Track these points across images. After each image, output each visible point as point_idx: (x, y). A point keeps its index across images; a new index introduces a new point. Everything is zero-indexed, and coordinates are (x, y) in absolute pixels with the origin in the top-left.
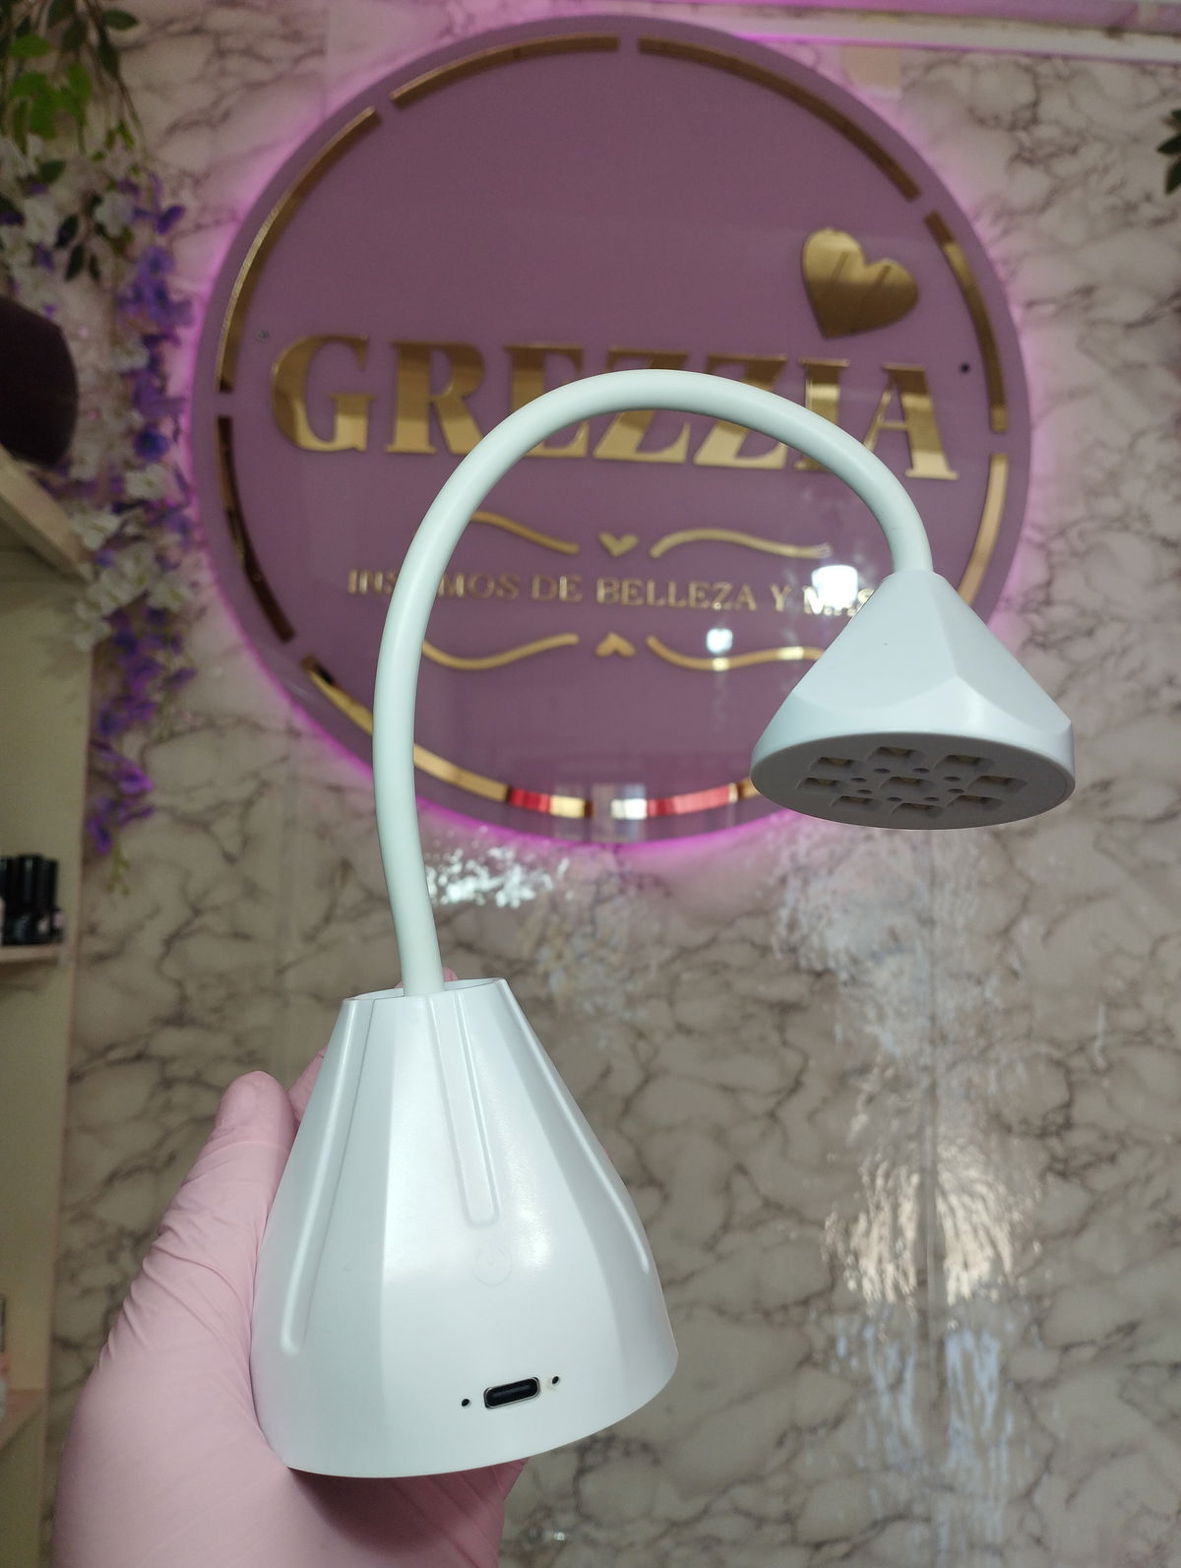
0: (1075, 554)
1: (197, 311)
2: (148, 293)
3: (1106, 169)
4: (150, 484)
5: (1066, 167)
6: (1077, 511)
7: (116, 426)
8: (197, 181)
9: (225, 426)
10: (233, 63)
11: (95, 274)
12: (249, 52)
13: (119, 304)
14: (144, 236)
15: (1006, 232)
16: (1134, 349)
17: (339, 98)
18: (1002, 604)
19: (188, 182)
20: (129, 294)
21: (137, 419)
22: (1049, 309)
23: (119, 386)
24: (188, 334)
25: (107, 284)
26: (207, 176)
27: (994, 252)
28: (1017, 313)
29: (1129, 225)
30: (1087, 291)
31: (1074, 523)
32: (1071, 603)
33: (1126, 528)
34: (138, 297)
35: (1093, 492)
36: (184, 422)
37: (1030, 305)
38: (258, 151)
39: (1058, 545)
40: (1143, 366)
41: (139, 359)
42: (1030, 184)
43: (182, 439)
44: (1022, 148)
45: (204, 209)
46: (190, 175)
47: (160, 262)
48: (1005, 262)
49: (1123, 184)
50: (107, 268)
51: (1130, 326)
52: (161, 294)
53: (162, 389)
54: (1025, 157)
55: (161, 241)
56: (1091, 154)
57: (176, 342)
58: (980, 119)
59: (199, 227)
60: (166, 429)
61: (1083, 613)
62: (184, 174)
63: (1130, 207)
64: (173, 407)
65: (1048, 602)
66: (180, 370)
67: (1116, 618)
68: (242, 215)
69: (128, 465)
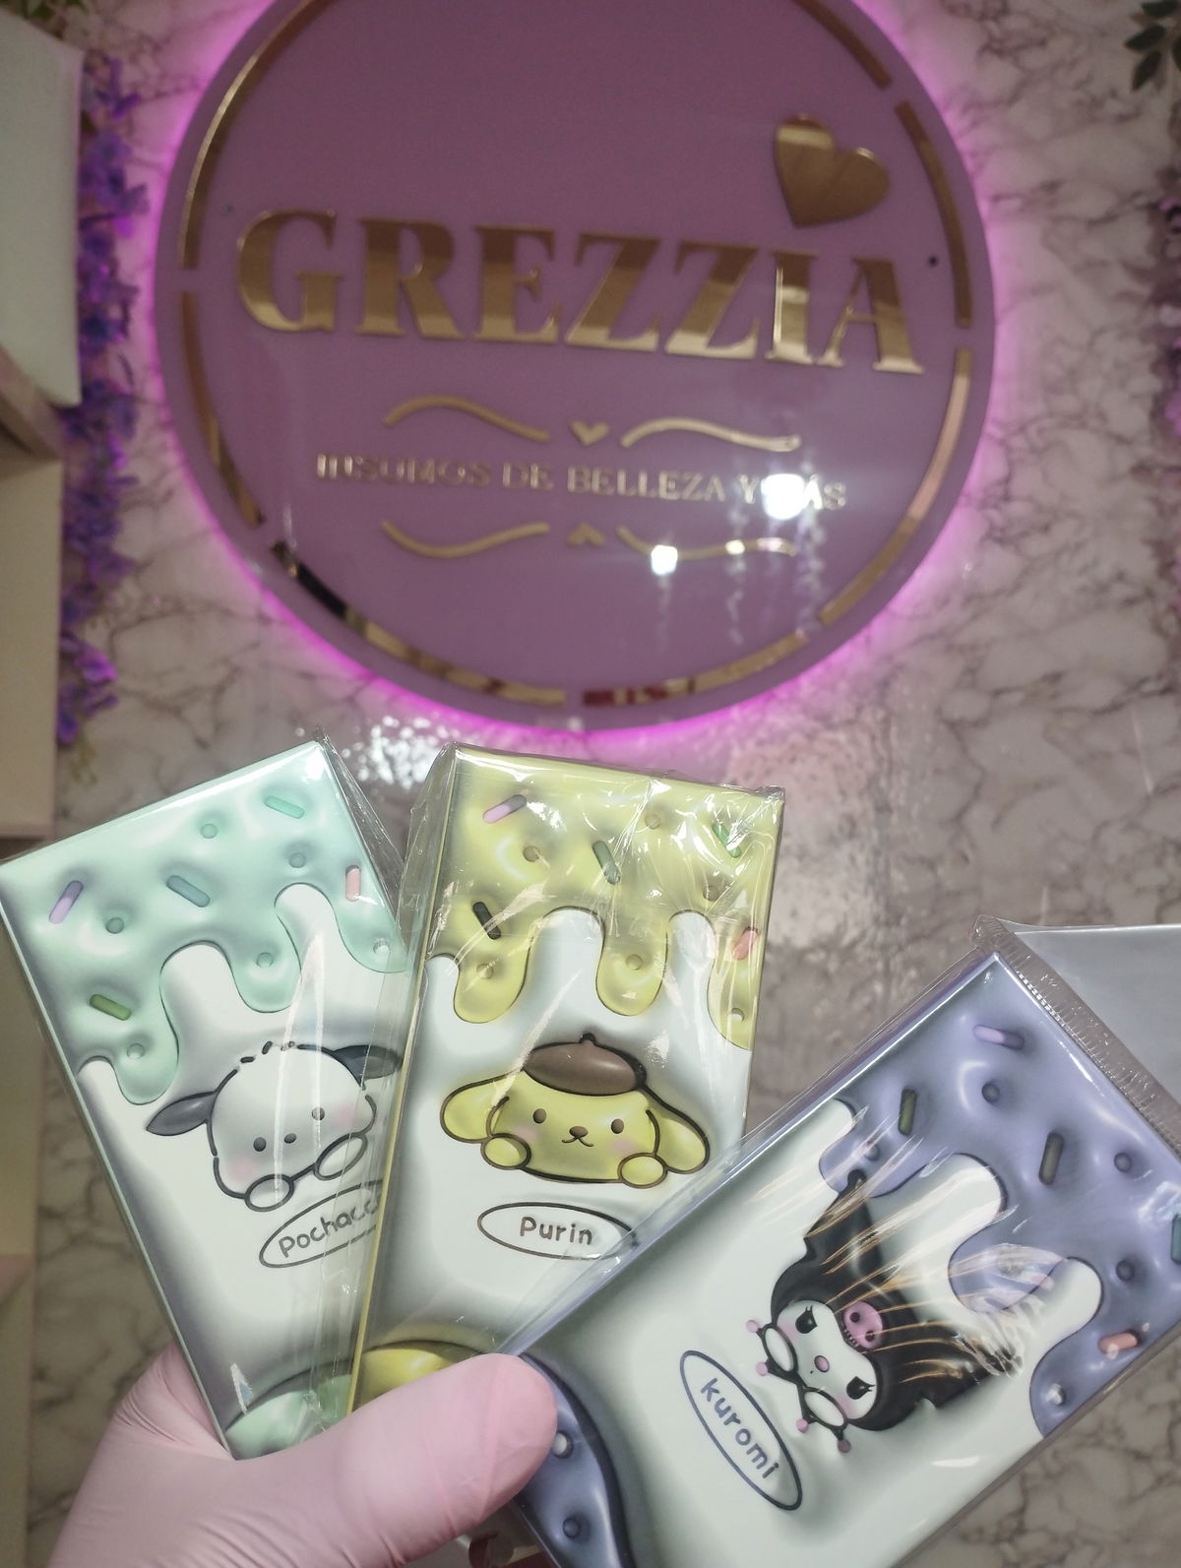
0: (1033, 450)
3: (1073, 63)
5: (1035, 59)
6: (1037, 408)
8: (158, 47)
9: (187, 303)
15: (975, 124)
16: (1095, 246)
18: (962, 500)
19: (147, 47)
22: (1015, 204)
26: (167, 41)
27: (963, 144)
28: (984, 207)
29: (1094, 120)
30: (1052, 186)
31: (1034, 420)
32: (1030, 499)
33: (1083, 426)
37: (996, 198)
38: (218, 17)
39: (1018, 442)
40: (1104, 264)
42: (999, 76)
44: (991, 38)
45: (164, 76)
46: (149, 40)
47: (115, 148)
48: (973, 154)
49: (1089, 79)
51: (1093, 224)
52: (116, 179)
54: (994, 48)
56: (1059, 47)
58: (951, 7)
59: (159, 95)
60: (112, 313)
61: (1040, 509)
62: (143, 38)
63: (1096, 103)
64: (124, 293)
65: (1007, 498)
67: (1071, 515)
68: (204, 85)
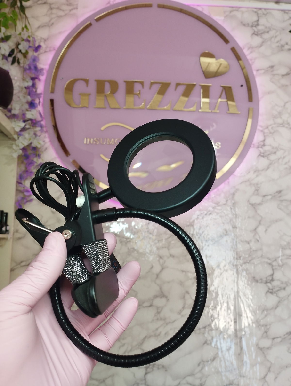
0: (270, 133)
1: (45, 72)
2: (32, 67)
3: (276, 37)
4: (32, 115)
5: (266, 36)
6: (271, 122)
7: (24, 100)
8: (45, 40)
9: (52, 101)
10: (54, 11)
11: (19, 63)
12: (58, 8)
13: (25, 70)
14: (31, 53)
15: (251, 52)
16: (284, 81)
17: (81, 19)
18: (252, 146)
19: (43, 40)
20: (27, 67)
21: (29, 99)
22: (263, 71)
23: (25, 90)
24: (43, 78)
25: (22, 65)
26: (47, 39)
27: (249, 57)
28: (255, 73)
29: (282, 50)
30: (272, 67)
31: (270, 125)
32: (270, 145)
33: (284, 126)
34: (30, 68)
35: (275, 117)
36: (41, 100)
37: (258, 70)
38: (60, 33)
39: (266, 131)
40: (287, 86)
41: (30, 83)
42: (257, 40)
43: (41, 104)
44: (255, 31)
45: (47, 47)
46: (43, 39)
47: (35, 59)
48: (251, 60)
49: (280, 40)
50: (21, 61)
51: (283, 76)
52: (36, 68)
53: (36, 91)
54: (255, 34)
55: (36, 54)
56: (272, 33)
57: (40, 80)
58: (244, 25)
59: (45, 52)
60: (37, 101)
61: (273, 148)
62: (42, 38)
63: (283, 46)
64: (38, 96)
65: (264, 145)
66: (40, 87)
67: (281, 149)
68: (56, 49)
69: (27, 110)
